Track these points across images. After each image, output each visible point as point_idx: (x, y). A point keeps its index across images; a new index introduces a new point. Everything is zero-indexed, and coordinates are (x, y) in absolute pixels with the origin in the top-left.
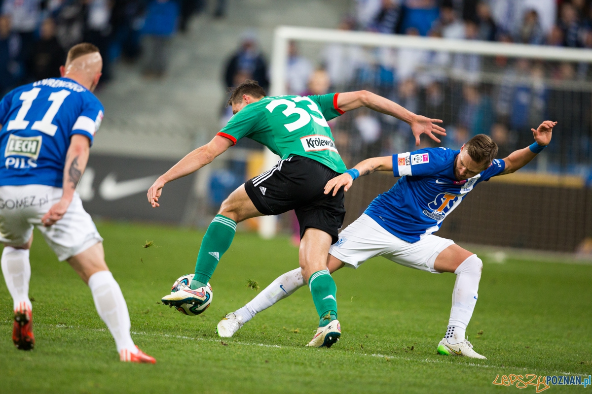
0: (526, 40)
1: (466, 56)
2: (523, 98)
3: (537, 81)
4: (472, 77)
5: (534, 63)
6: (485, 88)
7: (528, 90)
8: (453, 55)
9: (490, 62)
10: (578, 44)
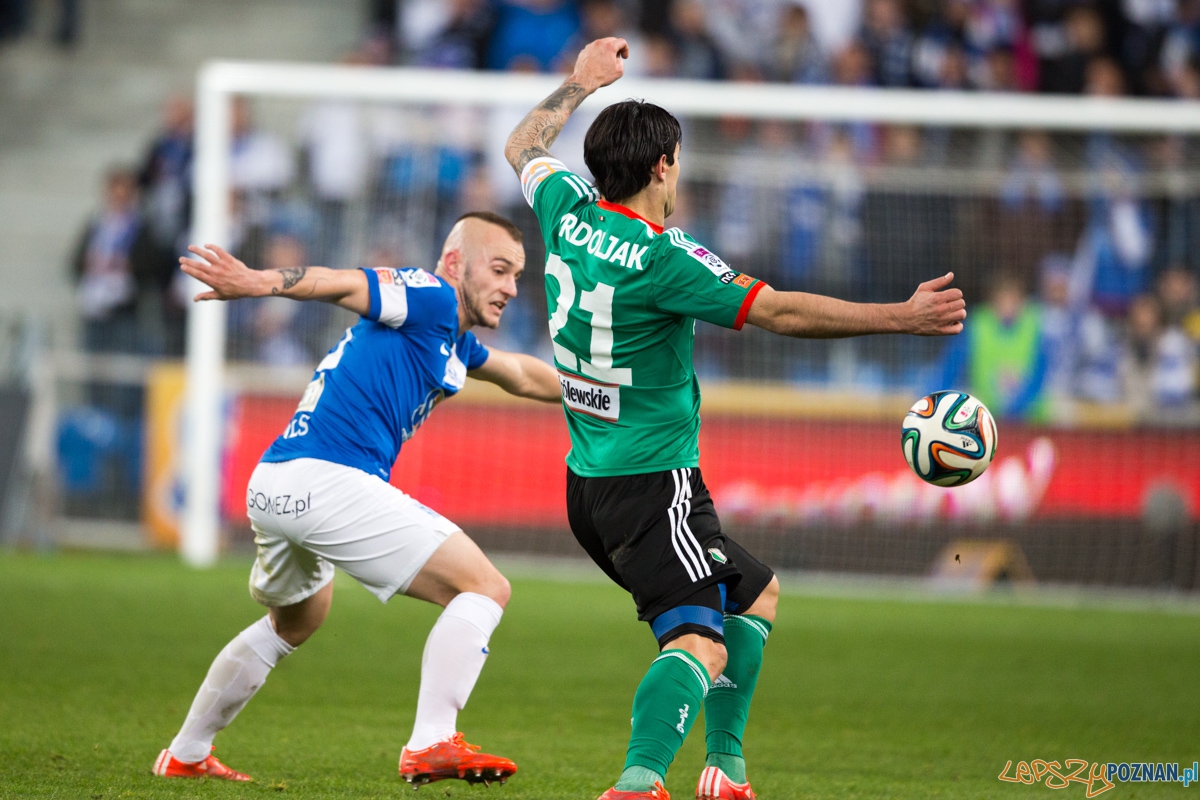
0: (787, 74)
10: (915, 81)
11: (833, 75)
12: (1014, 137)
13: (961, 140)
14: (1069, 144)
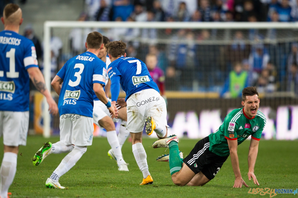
0: (181, 19)
1: (149, 30)
2: (183, 51)
3: (190, 41)
4: (153, 41)
5: (188, 31)
6: (161, 47)
7: (185, 46)
8: (141, 30)
9: (162, 32)
10: (211, 20)
11: (191, 19)
12: (234, 32)
13: (220, 32)
14: (246, 32)
